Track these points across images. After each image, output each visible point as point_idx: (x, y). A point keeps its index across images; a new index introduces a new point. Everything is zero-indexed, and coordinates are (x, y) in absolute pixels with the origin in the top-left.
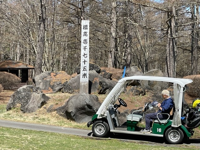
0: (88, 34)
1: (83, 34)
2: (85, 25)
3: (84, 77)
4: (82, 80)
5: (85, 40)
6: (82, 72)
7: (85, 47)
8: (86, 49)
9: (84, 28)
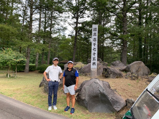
0: (97, 34)
1: (94, 34)
2: (95, 28)
3: (94, 65)
4: (92, 67)
5: (95, 38)
6: (92, 61)
7: (94, 43)
8: (95, 45)
9: (94, 31)
